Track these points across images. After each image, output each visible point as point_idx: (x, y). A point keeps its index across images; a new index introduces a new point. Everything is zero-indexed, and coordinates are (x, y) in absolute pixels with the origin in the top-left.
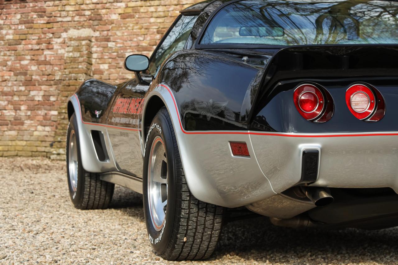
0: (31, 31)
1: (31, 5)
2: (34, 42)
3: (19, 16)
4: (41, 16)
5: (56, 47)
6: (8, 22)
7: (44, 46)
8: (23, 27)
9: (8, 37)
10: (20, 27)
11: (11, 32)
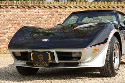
0: (53, 17)
1: (53, 9)
2: (54, 20)
3: (49, 12)
4: (57, 13)
5: (61, 21)
6: (45, 14)
7: (57, 21)
8: (50, 15)
9: (45, 18)
10: (49, 15)
11: (46, 17)
